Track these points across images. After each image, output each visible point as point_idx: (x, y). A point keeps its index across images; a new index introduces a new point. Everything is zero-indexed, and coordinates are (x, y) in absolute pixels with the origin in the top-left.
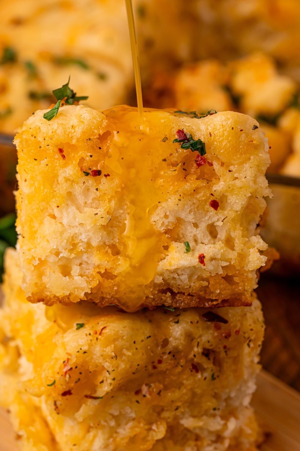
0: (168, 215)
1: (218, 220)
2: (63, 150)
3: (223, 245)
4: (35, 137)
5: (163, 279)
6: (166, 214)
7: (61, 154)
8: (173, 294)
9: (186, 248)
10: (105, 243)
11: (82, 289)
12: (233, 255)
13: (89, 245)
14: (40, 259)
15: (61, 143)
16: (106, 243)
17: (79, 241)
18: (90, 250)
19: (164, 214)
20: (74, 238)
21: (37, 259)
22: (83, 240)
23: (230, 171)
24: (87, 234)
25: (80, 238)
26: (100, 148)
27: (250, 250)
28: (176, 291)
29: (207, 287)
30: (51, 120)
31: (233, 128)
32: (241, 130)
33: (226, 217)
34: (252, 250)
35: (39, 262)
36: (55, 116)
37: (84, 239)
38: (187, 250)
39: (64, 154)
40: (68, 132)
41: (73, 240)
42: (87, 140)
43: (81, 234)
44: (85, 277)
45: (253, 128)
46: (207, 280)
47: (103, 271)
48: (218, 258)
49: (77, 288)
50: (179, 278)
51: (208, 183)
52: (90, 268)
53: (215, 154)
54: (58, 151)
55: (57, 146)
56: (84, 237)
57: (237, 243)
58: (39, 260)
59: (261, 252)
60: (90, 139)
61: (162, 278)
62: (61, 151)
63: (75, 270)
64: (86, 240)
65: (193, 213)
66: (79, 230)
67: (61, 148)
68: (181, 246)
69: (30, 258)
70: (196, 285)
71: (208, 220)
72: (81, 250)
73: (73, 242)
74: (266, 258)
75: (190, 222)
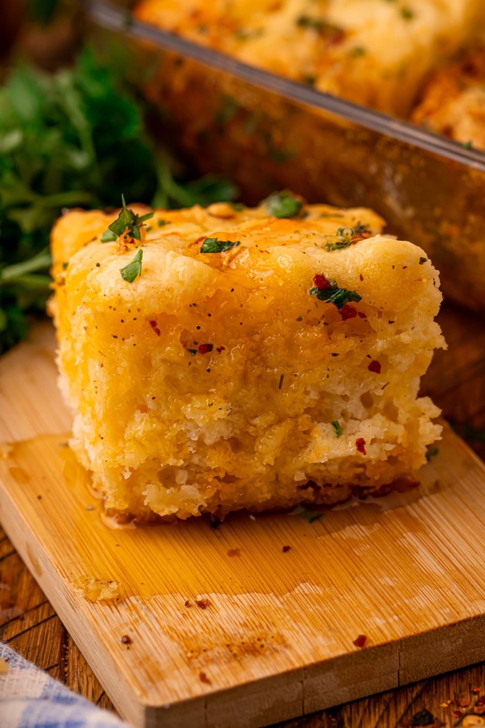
0: (309, 391)
1: (376, 387)
2: (157, 322)
3: (383, 419)
4: (115, 309)
5: (306, 475)
6: (305, 389)
7: (154, 328)
8: (317, 489)
9: (336, 430)
10: (222, 438)
11: (194, 502)
12: (399, 431)
13: (200, 443)
14: (131, 469)
15: (153, 313)
16: (224, 439)
17: (186, 440)
18: (201, 449)
19: (304, 390)
20: (179, 436)
21: (127, 469)
22: (193, 439)
23: (390, 322)
24: (197, 430)
25: (188, 435)
26: (210, 315)
27: (419, 419)
28: (320, 484)
29: (363, 473)
30: (134, 281)
31: (393, 267)
32: (405, 268)
33: (388, 383)
34: (422, 420)
35: (131, 473)
36: (139, 275)
37: (194, 437)
38: (337, 433)
39: (157, 327)
40: (164, 299)
41: (178, 440)
42: (191, 306)
43: (189, 431)
44: (196, 484)
45: (419, 261)
46: (363, 466)
47: (222, 475)
48: (380, 439)
49: (187, 501)
50: (327, 470)
51: (361, 341)
52: (202, 471)
53: (370, 303)
54: (151, 326)
55: (147, 319)
56: (194, 435)
57: (401, 413)
58: (130, 471)
59: (434, 421)
60: (194, 305)
61: (303, 474)
62: (153, 324)
63: (182, 477)
64: (196, 439)
65: (342, 383)
66: (186, 425)
67: (153, 319)
68: (329, 427)
69: (115, 467)
70: (348, 475)
71: (363, 388)
72: (191, 452)
73: (179, 443)
74: (441, 427)
75: (337, 395)
